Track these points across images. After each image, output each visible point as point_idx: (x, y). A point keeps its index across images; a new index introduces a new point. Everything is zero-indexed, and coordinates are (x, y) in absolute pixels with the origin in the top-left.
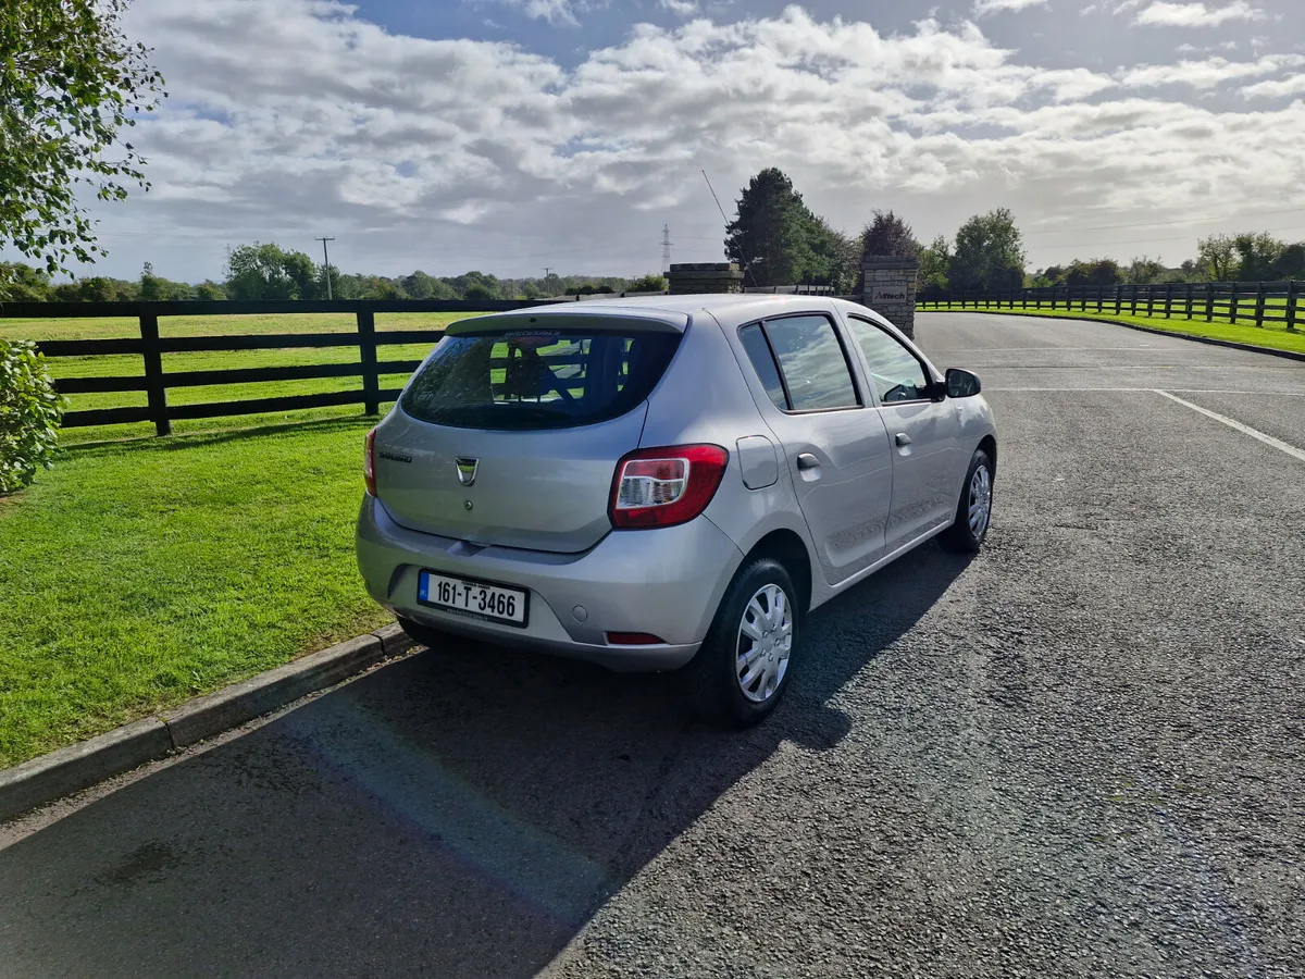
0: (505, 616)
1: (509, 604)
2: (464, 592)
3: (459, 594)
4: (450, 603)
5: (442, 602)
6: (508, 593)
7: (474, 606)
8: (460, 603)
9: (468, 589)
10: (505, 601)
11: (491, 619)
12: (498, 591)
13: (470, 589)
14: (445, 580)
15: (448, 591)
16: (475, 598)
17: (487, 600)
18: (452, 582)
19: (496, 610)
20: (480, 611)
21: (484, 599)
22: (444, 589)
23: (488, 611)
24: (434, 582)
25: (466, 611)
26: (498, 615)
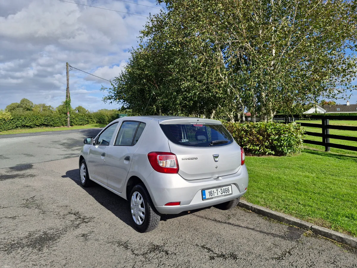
0: (228, 193)
1: (228, 190)
2: (216, 191)
3: (215, 193)
4: (213, 196)
5: (211, 197)
6: (227, 187)
7: (220, 194)
8: (216, 195)
9: (217, 190)
10: (227, 189)
11: (225, 195)
12: (225, 188)
13: (218, 190)
14: (210, 190)
15: (212, 193)
16: (219, 192)
17: (223, 191)
18: (212, 190)
19: (225, 193)
20: (222, 195)
21: (222, 191)
22: (211, 193)
23: (223, 194)
24: (207, 192)
25: (218, 196)
26: (226, 194)
